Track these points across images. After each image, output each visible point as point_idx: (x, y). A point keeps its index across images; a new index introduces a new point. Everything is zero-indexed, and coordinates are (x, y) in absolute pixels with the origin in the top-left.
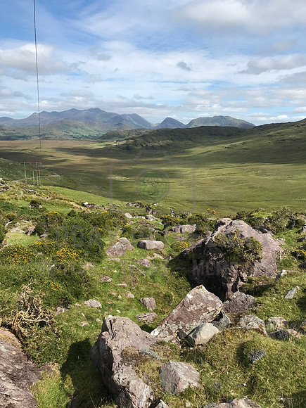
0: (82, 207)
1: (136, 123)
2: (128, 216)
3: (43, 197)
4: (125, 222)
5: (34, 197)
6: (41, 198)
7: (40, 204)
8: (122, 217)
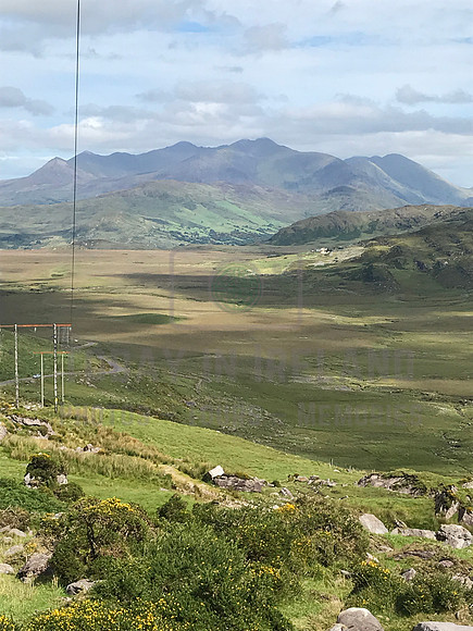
0: (203, 486)
1: (400, 187)
2: (372, 525)
3: (72, 448)
4: (361, 550)
5: (41, 444)
6: (63, 448)
7: (62, 471)
8: (351, 531)
